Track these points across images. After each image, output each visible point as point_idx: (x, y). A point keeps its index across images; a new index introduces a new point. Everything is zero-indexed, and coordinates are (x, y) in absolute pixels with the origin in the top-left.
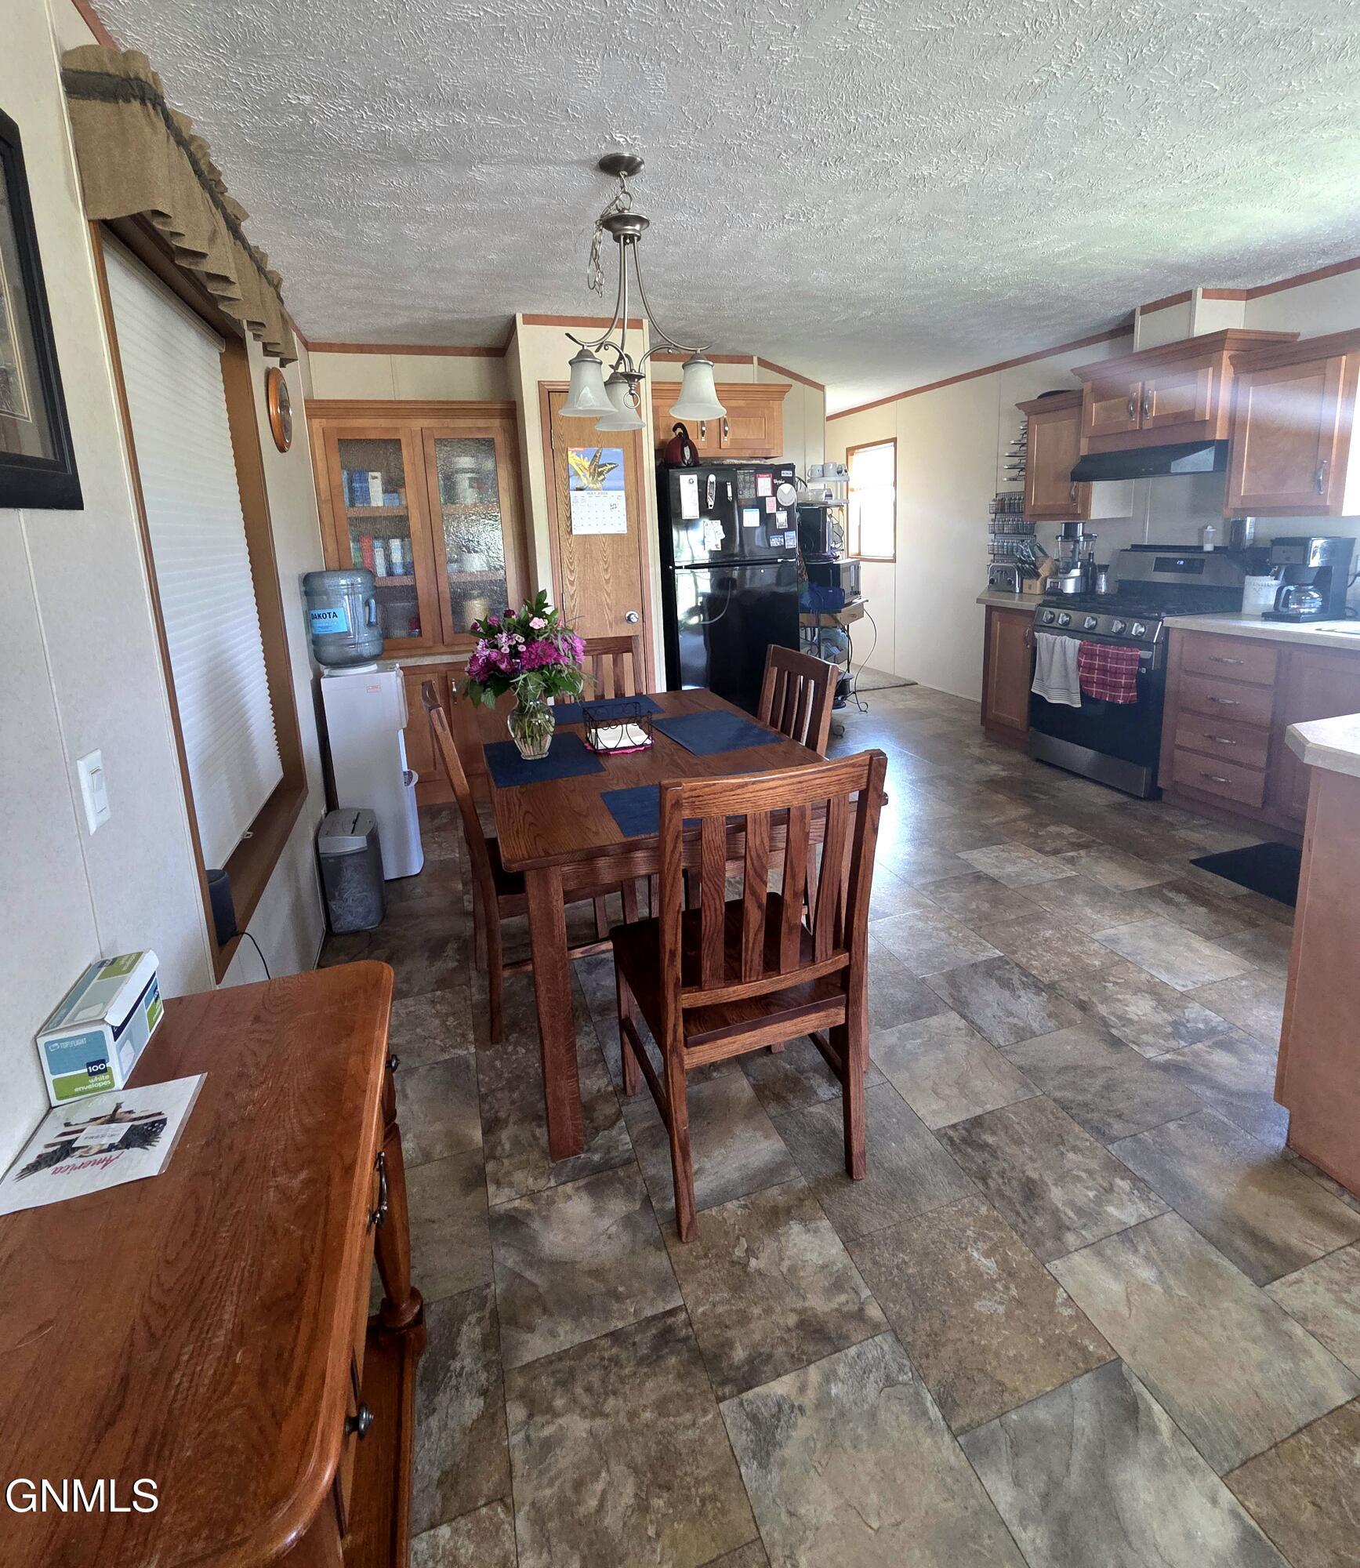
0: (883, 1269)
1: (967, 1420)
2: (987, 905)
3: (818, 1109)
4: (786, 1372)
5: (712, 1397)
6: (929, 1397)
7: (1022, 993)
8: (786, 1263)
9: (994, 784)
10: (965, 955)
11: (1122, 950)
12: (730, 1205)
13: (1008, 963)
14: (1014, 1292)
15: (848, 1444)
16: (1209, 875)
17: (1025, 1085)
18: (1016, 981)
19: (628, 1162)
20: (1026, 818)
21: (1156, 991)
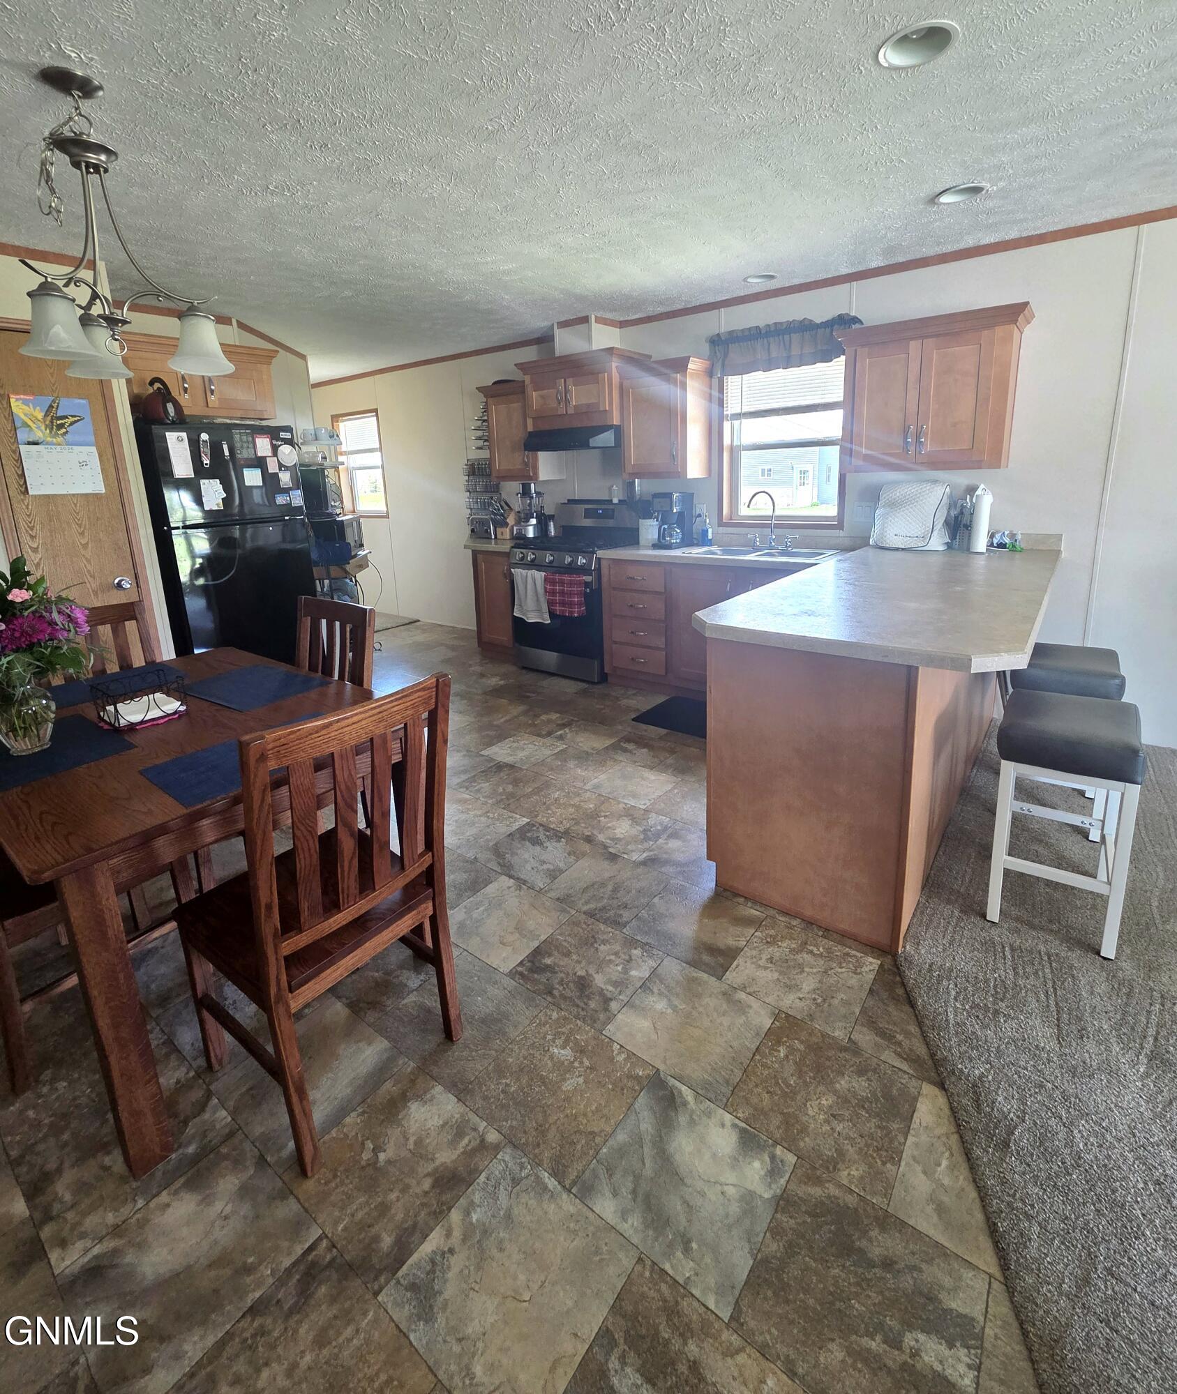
0: (492, 1100)
1: (575, 1174)
2: (511, 786)
3: (411, 999)
4: (432, 1230)
5: (369, 1296)
6: (546, 1175)
7: (548, 844)
8: (412, 1140)
9: (497, 692)
10: (502, 829)
11: (605, 791)
12: (348, 1120)
13: (534, 826)
14: (587, 1063)
15: (494, 1252)
16: (644, 726)
17: (563, 911)
18: (542, 837)
19: (231, 1134)
20: (525, 713)
21: (630, 814)
